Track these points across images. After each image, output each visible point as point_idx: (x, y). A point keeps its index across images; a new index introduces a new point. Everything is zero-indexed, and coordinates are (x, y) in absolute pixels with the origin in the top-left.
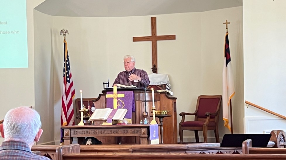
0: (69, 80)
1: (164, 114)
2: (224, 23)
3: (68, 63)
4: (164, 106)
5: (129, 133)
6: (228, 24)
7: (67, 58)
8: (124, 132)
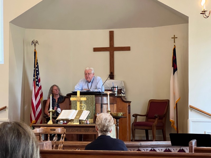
0: (38, 84)
1: (120, 115)
2: (172, 38)
3: (37, 69)
4: (120, 109)
5: (90, 131)
6: (175, 39)
7: (37, 65)
8: (86, 130)
